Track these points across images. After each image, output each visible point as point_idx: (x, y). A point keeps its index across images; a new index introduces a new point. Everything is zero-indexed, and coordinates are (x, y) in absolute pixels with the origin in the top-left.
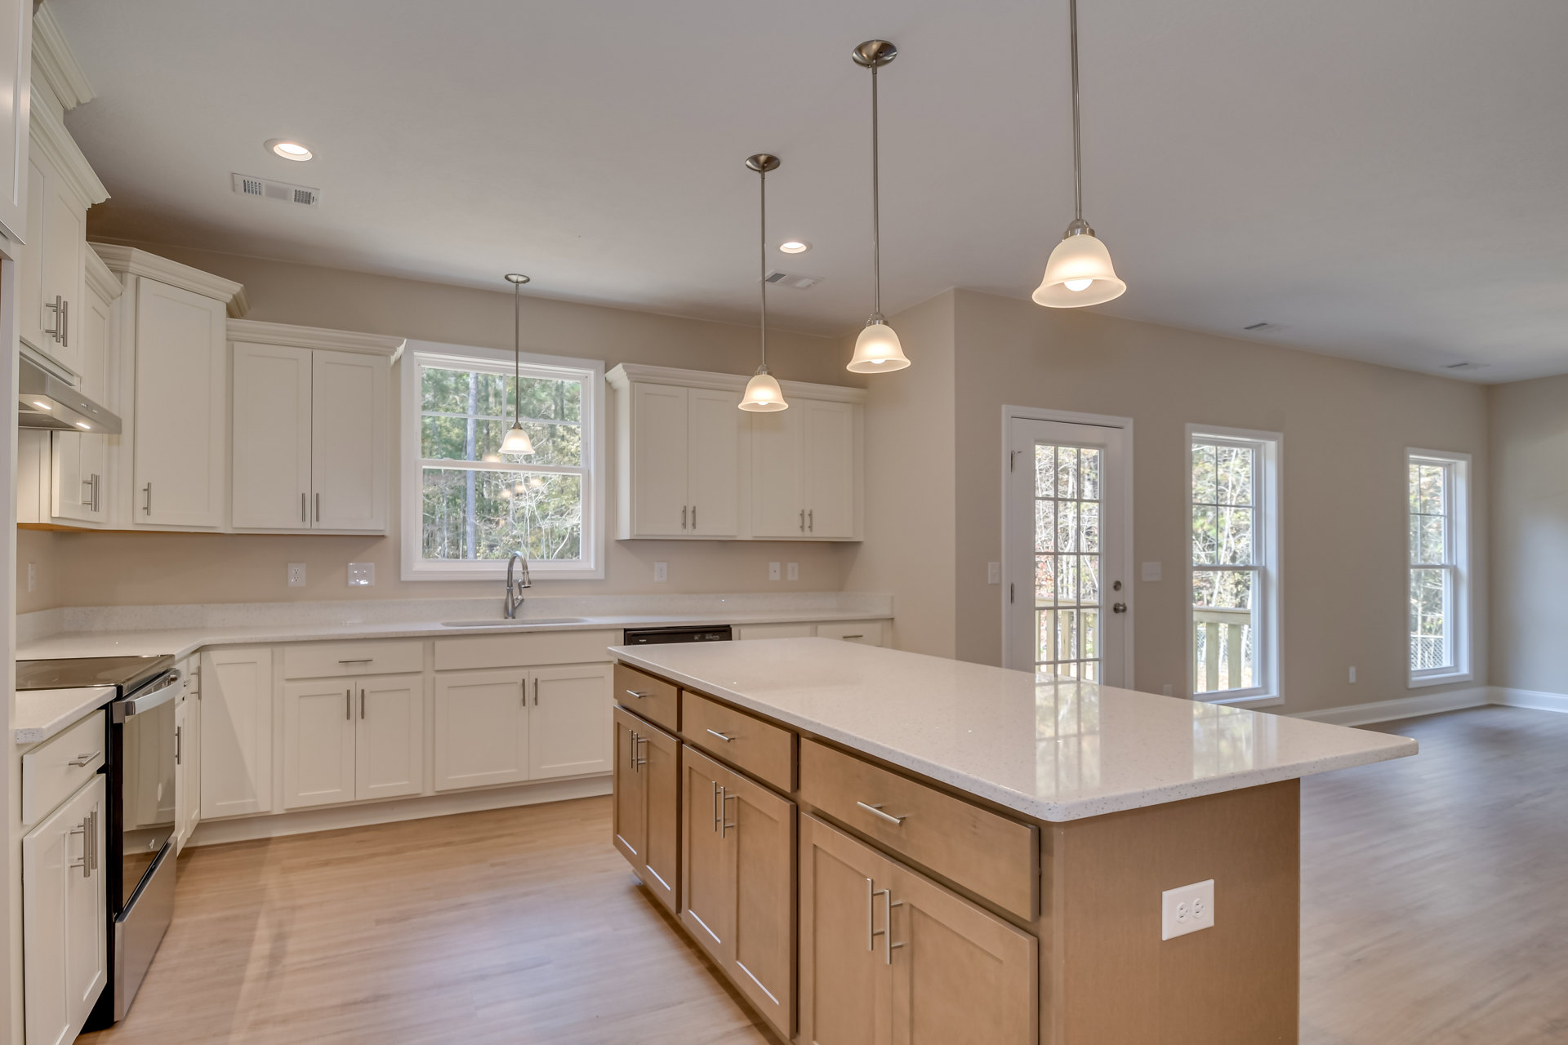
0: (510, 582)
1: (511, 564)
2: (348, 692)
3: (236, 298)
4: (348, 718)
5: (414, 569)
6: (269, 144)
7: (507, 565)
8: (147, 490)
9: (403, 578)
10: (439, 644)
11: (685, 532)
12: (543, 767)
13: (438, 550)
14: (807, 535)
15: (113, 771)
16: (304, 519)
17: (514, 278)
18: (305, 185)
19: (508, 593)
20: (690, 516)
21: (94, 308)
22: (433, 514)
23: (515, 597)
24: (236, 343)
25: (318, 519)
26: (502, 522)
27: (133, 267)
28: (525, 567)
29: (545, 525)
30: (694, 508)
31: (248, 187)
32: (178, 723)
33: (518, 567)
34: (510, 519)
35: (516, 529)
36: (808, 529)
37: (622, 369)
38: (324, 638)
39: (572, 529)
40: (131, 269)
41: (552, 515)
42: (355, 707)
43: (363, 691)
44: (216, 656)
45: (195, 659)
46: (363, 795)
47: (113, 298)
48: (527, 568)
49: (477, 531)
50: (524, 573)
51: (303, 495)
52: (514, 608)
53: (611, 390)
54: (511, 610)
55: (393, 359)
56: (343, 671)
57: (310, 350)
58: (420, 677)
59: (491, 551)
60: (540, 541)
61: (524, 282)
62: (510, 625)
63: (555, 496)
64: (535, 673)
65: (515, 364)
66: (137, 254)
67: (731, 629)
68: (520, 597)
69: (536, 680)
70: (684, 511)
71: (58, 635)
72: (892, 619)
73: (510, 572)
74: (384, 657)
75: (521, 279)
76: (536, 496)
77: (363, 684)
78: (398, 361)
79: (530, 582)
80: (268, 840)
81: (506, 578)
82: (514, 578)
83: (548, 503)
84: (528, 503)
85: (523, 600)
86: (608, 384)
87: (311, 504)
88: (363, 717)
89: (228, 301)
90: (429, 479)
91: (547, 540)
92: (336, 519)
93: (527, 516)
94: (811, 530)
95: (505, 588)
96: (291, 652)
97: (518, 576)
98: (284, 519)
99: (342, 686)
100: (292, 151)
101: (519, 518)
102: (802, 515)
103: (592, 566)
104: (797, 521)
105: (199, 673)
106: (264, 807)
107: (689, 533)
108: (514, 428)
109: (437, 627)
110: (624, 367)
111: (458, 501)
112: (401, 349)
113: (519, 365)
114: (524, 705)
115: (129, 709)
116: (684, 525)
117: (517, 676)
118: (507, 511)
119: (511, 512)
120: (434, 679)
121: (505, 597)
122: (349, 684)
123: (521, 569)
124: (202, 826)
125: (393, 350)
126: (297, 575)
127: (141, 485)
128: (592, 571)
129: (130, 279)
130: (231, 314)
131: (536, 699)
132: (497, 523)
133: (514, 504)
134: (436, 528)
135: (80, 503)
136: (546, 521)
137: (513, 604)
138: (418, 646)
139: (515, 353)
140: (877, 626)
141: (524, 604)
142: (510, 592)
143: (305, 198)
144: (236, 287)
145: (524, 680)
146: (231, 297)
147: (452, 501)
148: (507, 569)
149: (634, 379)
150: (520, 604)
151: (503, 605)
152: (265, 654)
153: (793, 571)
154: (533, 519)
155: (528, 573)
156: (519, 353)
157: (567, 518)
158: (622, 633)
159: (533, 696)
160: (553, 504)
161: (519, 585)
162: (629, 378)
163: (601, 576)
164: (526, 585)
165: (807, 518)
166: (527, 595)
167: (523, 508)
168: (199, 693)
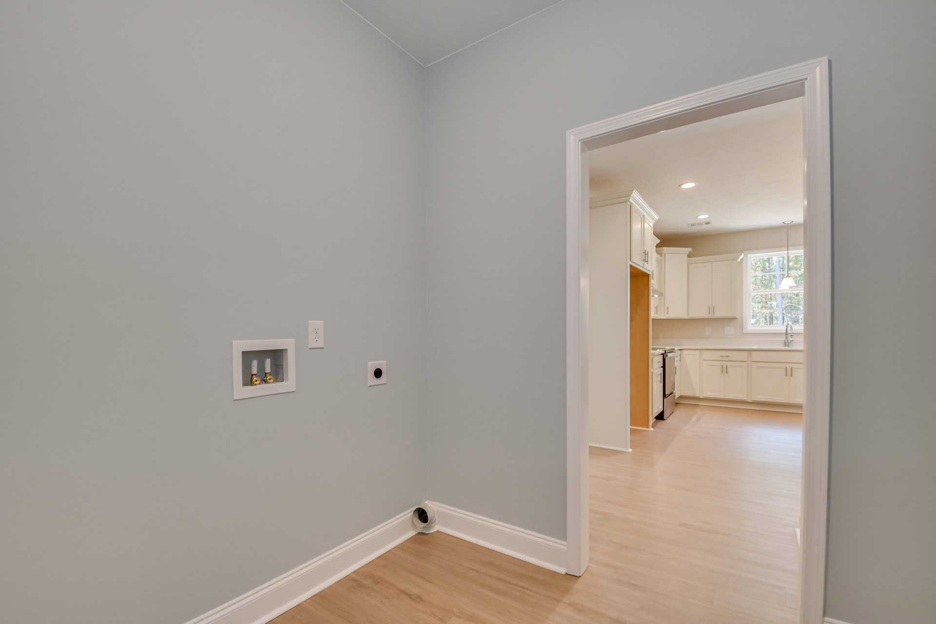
0: (786, 333)
1: (787, 327)
2: (722, 365)
3: (690, 252)
4: (722, 373)
5: (749, 329)
6: (697, 217)
7: (785, 327)
8: (668, 308)
9: (745, 331)
10: (753, 353)
12: (795, 399)
15: (664, 367)
16: (709, 313)
17: (786, 222)
18: (707, 221)
23: (788, 339)
24: (690, 264)
25: (714, 314)
28: (791, 328)
31: (692, 225)
32: (676, 365)
33: (789, 328)
38: (715, 349)
42: (725, 370)
43: (727, 365)
44: (685, 352)
45: (679, 352)
46: (727, 397)
51: (708, 307)
52: (788, 343)
54: (786, 344)
55: (739, 260)
56: (721, 359)
57: (712, 263)
58: (746, 363)
62: (787, 348)
64: (791, 365)
69: (792, 368)
73: (787, 330)
74: (734, 356)
75: (789, 222)
77: (729, 364)
78: (742, 260)
79: (793, 333)
85: (791, 340)
87: (712, 309)
88: (727, 372)
89: (688, 253)
92: (718, 314)
95: (785, 336)
96: (705, 353)
97: (789, 331)
98: (704, 314)
99: (720, 363)
100: (703, 217)
105: (680, 355)
106: (697, 395)
112: (742, 256)
114: (786, 376)
115: (667, 356)
117: (785, 365)
120: (751, 364)
121: (785, 339)
122: (723, 363)
124: (681, 397)
125: (740, 256)
126: (708, 331)
127: (666, 307)
129: (663, 255)
130: (689, 256)
131: (792, 374)
137: (787, 341)
138: (746, 353)
139: (787, 249)
143: (709, 223)
144: (689, 249)
145: (786, 368)
151: (784, 341)
152: (697, 352)
155: (792, 330)
159: (790, 373)
164: (792, 335)
166: (794, 338)
168: (680, 360)
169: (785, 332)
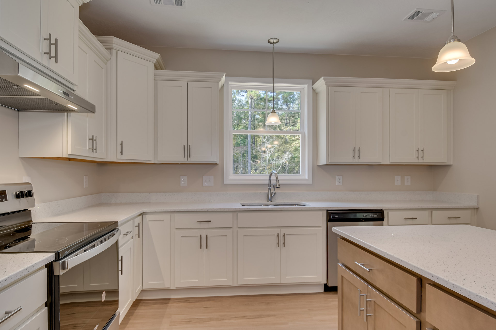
0: (270, 185)
1: (270, 177)
2: (201, 236)
3: (158, 61)
4: (201, 248)
5: (229, 179)
7: (268, 177)
8: (121, 144)
9: (225, 182)
10: (240, 215)
11: (354, 161)
12: (287, 277)
13: (240, 171)
14: (421, 161)
16: (184, 157)
17: (272, 41)
19: (269, 190)
20: (357, 152)
21: (94, 61)
22: (238, 159)
23: (272, 192)
24: (158, 81)
25: (190, 157)
26: (259, 162)
27: (115, 46)
28: (277, 178)
29: (273, 162)
30: (360, 148)
33: (273, 178)
34: (262, 160)
35: (264, 164)
36: (422, 158)
37: (323, 80)
38: (191, 211)
39: (282, 163)
40: (114, 47)
41: (275, 159)
42: (204, 243)
43: (207, 236)
44: (148, 217)
46: (207, 284)
47: (107, 61)
48: (278, 179)
49: (251, 165)
50: (276, 181)
51: (184, 146)
52: (272, 197)
53: (315, 93)
54: (270, 198)
55: (220, 86)
56: (198, 225)
57: (187, 82)
58: (231, 230)
59: (256, 171)
60: (271, 168)
61: (277, 43)
63: (277, 153)
64: (283, 231)
65: (272, 85)
66: (115, 40)
67: (383, 211)
68: (274, 192)
69: (284, 234)
70: (354, 150)
71: (99, 204)
72: (477, 208)
73: (270, 180)
74: (216, 220)
75: (275, 41)
76: (270, 153)
77: (208, 232)
78: (222, 87)
79: (279, 185)
80: (169, 299)
81: (268, 183)
82: (271, 183)
83: (274, 155)
84: (268, 155)
85: (275, 193)
86: (314, 90)
87: (187, 150)
88: (207, 248)
89: (155, 62)
90: (236, 148)
91: (274, 168)
92: (197, 158)
93: (267, 159)
94: (423, 159)
95: (267, 187)
96: (177, 217)
97: (273, 182)
98: (178, 158)
99: (198, 233)
101: (264, 160)
102: (418, 151)
103: (306, 178)
104: (416, 154)
105: (139, 226)
106: (167, 286)
107: (357, 161)
108: (272, 112)
109: (238, 206)
110: (324, 79)
111: (245, 155)
112: (223, 78)
113: (275, 85)
114: (278, 246)
116: (354, 157)
117: (276, 231)
118: (261, 158)
119: (262, 158)
120: (237, 231)
121: (267, 192)
122: (201, 232)
123: (275, 179)
124: (143, 291)
125: (220, 79)
126: (184, 181)
127: (119, 142)
128: (306, 180)
129: (114, 52)
130: (156, 68)
131: (284, 243)
132: (258, 162)
133: (263, 156)
134: (239, 164)
135: (88, 149)
136: (273, 161)
137: (271, 195)
138: (230, 215)
139: (272, 79)
140: (469, 212)
141: (276, 195)
142: (270, 189)
144: (157, 56)
145: (278, 234)
146: (156, 60)
147: (243, 156)
148: (268, 179)
149: (329, 85)
150: (274, 195)
151: (266, 195)
152: (167, 217)
153: (408, 181)
154: (269, 161)
155: (278, 181)
156: (274, 79)
157: (280, 160)
158: (325, 213)
159: (282, 242)
160: (276, 155)
161: (274, 186)
162: (326, 84)
163: (310, 182)
164: (278, 187)
165: (421, 152)
166: (277, 191)
167: (266, 157)
169: (267, 182)
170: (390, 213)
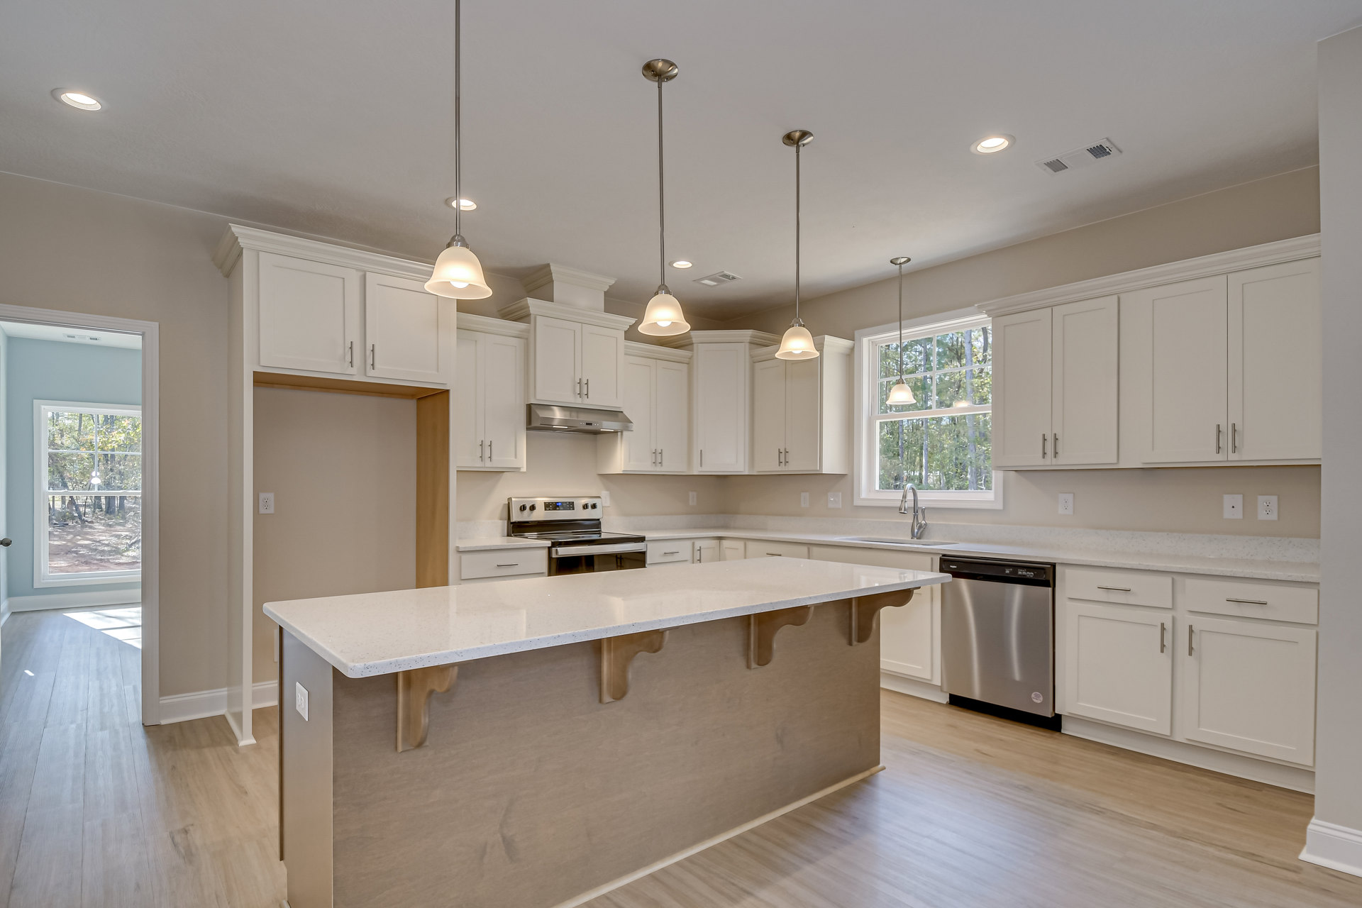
16: (780, 465)
17: (898, 261)
25: (786, 465)
27: (695, 340)
36: (1232, 450)
54: (916, 532)
67: (1055, 567)
68: (923, 522)
70: (1045, 440)
75: (903, 260)
87: (783, 455)
89: (749, 341)
107: (1052, 463)
137: (918, 527)
140: (1309, 593)
142: (916, 516)
146: (750, 338)
153: (1267, 507)
156: (902, 322)
163: (999, 506)
170: (1069, 572)
